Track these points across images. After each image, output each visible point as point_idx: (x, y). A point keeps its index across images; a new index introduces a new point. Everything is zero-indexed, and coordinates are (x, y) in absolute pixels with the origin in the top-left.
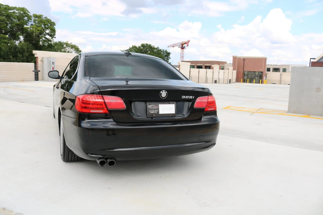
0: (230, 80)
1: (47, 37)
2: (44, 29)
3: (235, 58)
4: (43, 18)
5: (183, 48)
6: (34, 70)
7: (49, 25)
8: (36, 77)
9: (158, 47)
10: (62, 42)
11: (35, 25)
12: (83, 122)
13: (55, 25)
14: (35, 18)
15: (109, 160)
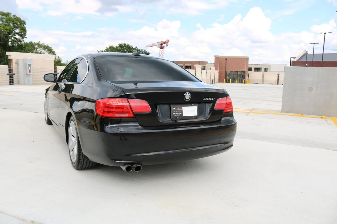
0: (213, 80)
1: (18, 37)
2: (13, 29)
3: (217, 58)
4: (12, 17)
5: (162, 48)
6: (8, 73)
7: (19, 24)
8: (10, 81)
9: (137, 47)
10: (33, 42)
11: (2, 23)
12: (106, 127)
13: (25, 24)
14: (3, 15)
15: (135, 166)
